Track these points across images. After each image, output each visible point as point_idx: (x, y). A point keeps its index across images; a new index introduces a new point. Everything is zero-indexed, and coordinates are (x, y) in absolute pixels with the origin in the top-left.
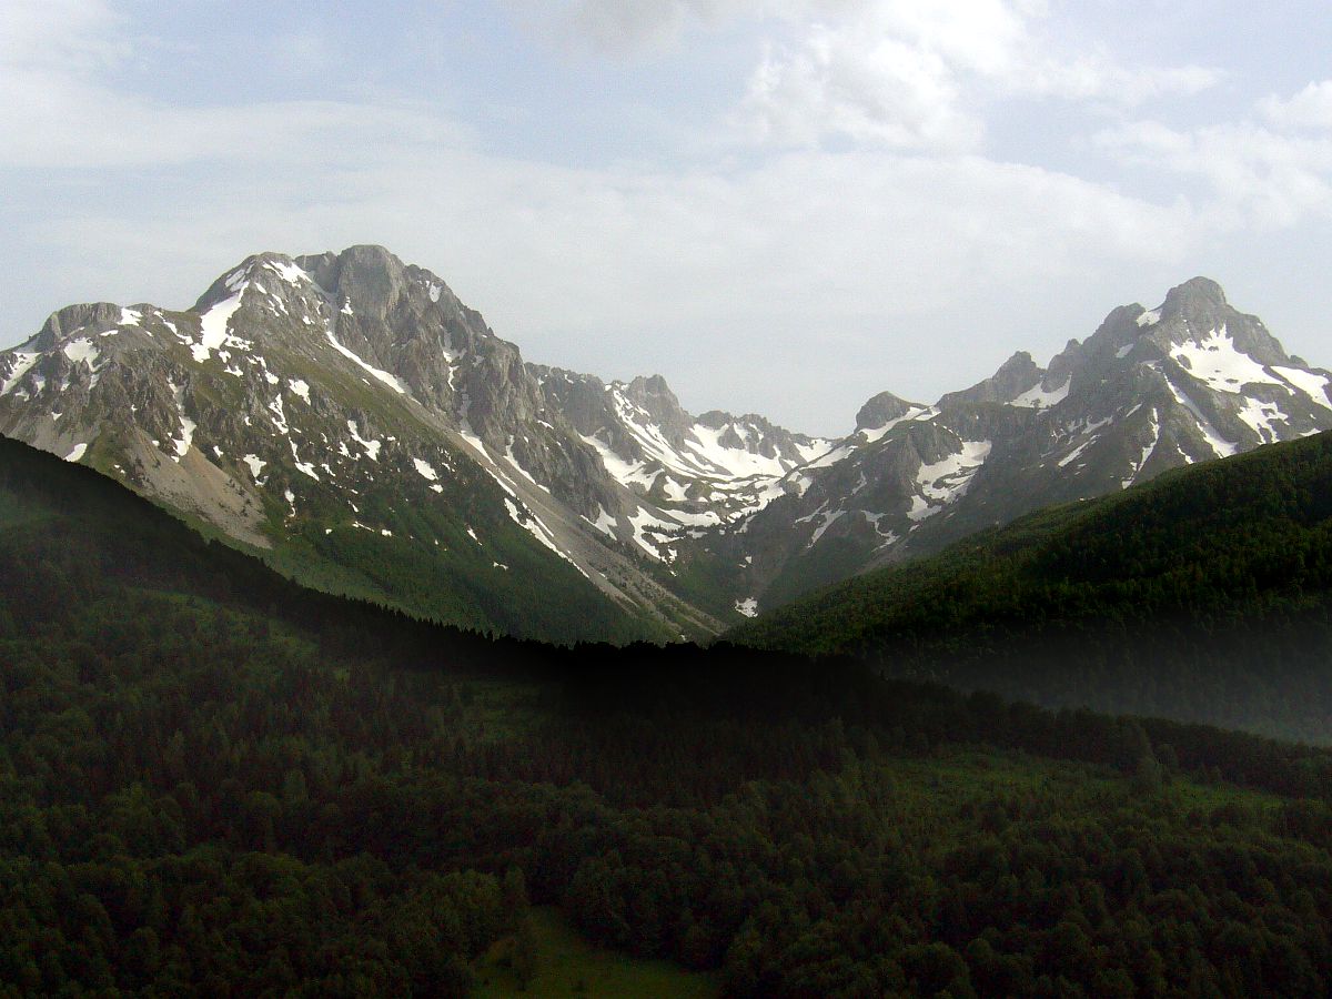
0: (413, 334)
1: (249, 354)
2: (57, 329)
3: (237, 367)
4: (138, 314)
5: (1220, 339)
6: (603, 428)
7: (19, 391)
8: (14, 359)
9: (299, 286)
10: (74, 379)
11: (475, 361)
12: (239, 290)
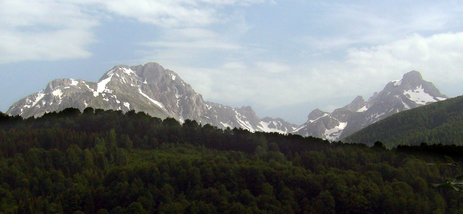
0: (166, 90)
1: (112, 95)
2: (51, 87)
3: (107, 98)
4: (77, 82)
5: (420, 89)
6: (230, 121)
7: (38, 105)
8: (37, 96)
9: (131, 75)
10: (55, 101)
11: (185, 98)
12: (111, 76)
